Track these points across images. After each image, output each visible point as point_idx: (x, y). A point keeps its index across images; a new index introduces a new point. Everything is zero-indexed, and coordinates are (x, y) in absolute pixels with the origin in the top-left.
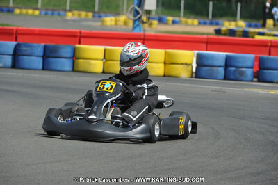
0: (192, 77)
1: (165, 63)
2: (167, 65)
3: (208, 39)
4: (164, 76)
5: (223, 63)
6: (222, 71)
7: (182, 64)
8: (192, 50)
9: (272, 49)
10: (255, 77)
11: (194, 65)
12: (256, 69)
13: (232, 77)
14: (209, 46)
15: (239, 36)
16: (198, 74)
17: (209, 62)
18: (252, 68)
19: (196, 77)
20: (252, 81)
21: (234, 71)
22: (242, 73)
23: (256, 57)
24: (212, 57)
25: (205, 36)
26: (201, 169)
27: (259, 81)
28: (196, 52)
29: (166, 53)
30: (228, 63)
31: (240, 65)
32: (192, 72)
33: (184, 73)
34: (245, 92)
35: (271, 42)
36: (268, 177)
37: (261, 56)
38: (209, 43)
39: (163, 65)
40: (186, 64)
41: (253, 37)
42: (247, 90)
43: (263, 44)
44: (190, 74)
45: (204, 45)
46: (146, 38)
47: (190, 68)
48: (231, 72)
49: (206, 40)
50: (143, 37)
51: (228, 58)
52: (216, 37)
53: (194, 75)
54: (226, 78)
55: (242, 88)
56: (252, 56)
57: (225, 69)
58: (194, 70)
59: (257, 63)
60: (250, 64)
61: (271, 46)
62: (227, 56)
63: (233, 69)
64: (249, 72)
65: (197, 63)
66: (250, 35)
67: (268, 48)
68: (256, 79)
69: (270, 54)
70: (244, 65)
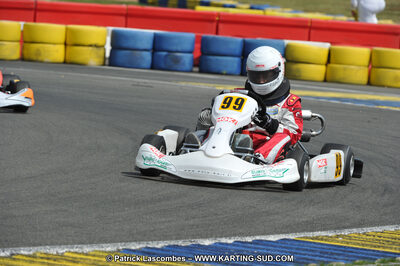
0: (104, 65)
1: (65, 44)
2: (68, 47)
3: (129, 9)
4: (65, 62)
5: (149, 45)
6: (147, 56)
7: (91, 46)
8: (105, 25)
9: (221, 26)
10: (195, 65)
11: (108, 48)
12: (198, 54)
13: (162, 65)
14: (129, 19)
15: (173, 6)
16: (112, 61)
17: (130, 44)
18: (190, 52)
19: (110, 65)
20: (191, 71)
21: (166, 56)
22: (177, 60)
23: (197, 37)
24: (134, 36)
25: (124, 6)
26: (116, 198)
27: (201, 72)
28: (111, 28)
29: (67, 29)
30: (157, 44)
31: (174, 48)
32: (105, 58)
33: (92, 59)
34: (181, 87)
35: (219, 15)
36: (212, 210)
37: (204, 35)
38: (130, 17)
39: (63, 47)
40: (96, 46)
41: (193, 8)
42: (183, 84)
43: (208, 19)
44: (102, 60)
45: (123, 19)
46: (39, 7)
47: (101, 52)
48: (161, 58)
49: (125, 12)
50: (34, 6)
51: (156, 38)
52: (140, 7)
53: (107, 62)
54: (153, 67)
55: (177, 81)
56: (191, 36)
57: (153, 54)
58: (108, 55)
59: (198, 46)
60: (188, 47)
61: (219, 21)
62: (155, 35)
63: (164, 53)
64: (187, 58)
65: (112, 44)
66: (189, 5)
67: (214, 24)
68: (196, 69)
69: (217, 33)
70: (179, 49)
